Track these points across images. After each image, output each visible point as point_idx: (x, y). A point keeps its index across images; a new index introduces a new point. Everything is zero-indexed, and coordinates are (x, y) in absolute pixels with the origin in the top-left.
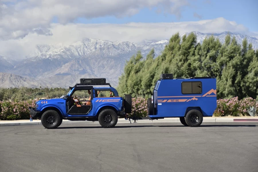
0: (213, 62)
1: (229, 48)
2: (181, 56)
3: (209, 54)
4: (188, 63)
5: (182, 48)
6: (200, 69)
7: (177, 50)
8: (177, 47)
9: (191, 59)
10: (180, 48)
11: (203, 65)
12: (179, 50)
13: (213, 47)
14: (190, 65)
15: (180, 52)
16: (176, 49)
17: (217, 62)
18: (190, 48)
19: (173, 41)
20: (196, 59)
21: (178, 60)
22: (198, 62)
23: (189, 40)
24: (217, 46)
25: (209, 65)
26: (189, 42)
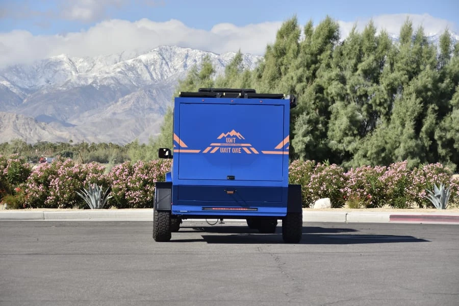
0: (373, 82)
1: (406, 51)
2: (301, 70)
3: (360, 66)
4: (314, 84)
5: (302, 50)
6: (342, 99)
7: (292, 56)
8: (291, 51)
9: (324, 76)
10: (298, 52)
11: (349, 91)
12: (297, 57)
13: (372, 49)
14: (320, 89)
15: (299, 59)
16: (290, 54)
17: (380, 83)
18: (321, 51)
19: (283, 37)
20: (333, 78)
21: (295, 78)
22: (338, 84)
23: (319, 33)
24: (380, 48)
25: (364, 91)
26: (320, 38)
